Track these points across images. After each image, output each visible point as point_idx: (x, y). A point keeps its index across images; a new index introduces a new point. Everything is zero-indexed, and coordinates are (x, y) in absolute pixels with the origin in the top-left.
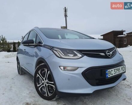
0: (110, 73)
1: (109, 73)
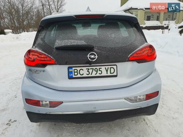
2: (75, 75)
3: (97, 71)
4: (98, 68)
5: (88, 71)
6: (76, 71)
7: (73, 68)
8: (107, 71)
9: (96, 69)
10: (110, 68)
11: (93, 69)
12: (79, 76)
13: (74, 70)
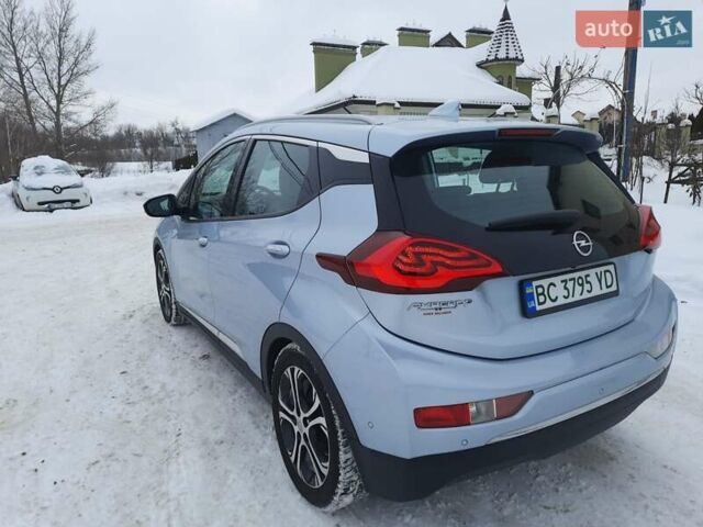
2: (540, 304)
3: (582, 285)
4: (583, 274)
5: (566, 288)
6: (540, 290)
7: (535, 283)
8: (600, 281)
9: (580, 277)
10: (605, 272)
11: (574, 279)
12: (549, 304)
13: (537, 287)
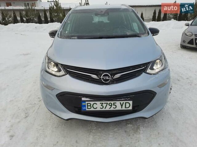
0: (90, 106)
1: (88, 106)
